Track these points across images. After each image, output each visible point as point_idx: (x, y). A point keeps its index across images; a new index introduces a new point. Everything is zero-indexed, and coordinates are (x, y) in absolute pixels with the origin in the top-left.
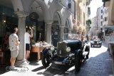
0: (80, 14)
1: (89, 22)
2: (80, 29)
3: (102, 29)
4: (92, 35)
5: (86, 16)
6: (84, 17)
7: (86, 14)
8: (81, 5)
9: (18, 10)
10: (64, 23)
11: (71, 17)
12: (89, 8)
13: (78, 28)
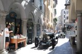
0: (49, 14)
1: (55, 20)
2: (49, 25)
3: (65, 25)
4: (58, 29)
5: (53, 16)
6: (52, 16)
7: (53, 14)
8: (49, 7)
10: (36, 20)
11: (42, 16)
12: (55, 10)
13: (47, 24)
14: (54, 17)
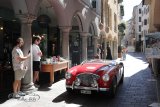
2: (110, 37)
6: (115, 20)
7: (118, 15)
8: (111, 2)
9: (20, 12)
10: (86, 29)
11: (97, 21)
12: (122, 7)
13: (107, 35)
14: (119, 22)
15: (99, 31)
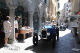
1: (59, 13)
8: (53, 1)
9: (9, 4)
10: (41, 13)
13: (51, 17)
15: (47, 15)
